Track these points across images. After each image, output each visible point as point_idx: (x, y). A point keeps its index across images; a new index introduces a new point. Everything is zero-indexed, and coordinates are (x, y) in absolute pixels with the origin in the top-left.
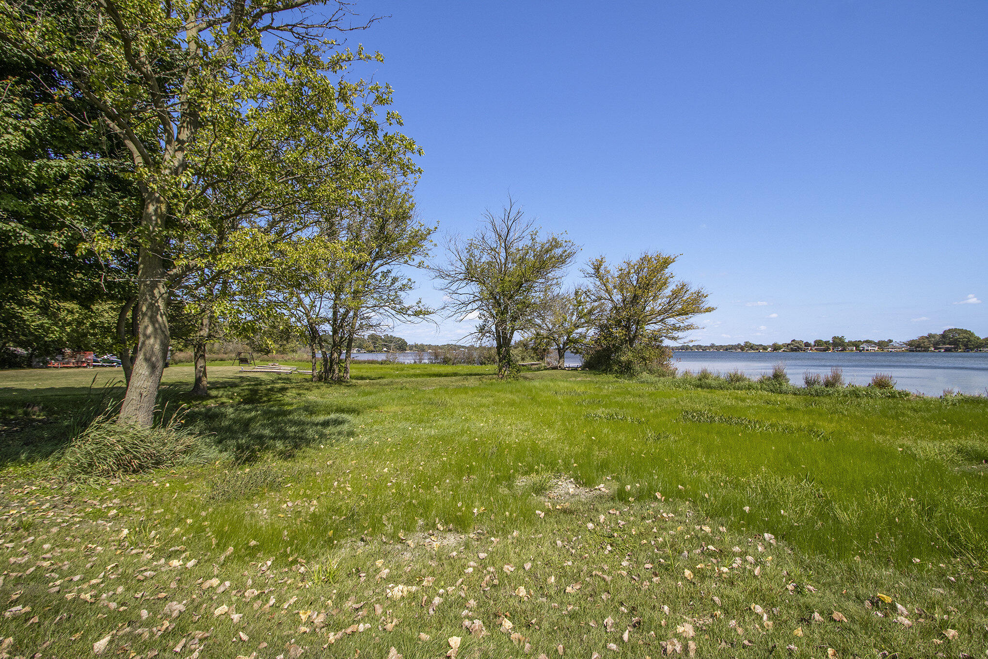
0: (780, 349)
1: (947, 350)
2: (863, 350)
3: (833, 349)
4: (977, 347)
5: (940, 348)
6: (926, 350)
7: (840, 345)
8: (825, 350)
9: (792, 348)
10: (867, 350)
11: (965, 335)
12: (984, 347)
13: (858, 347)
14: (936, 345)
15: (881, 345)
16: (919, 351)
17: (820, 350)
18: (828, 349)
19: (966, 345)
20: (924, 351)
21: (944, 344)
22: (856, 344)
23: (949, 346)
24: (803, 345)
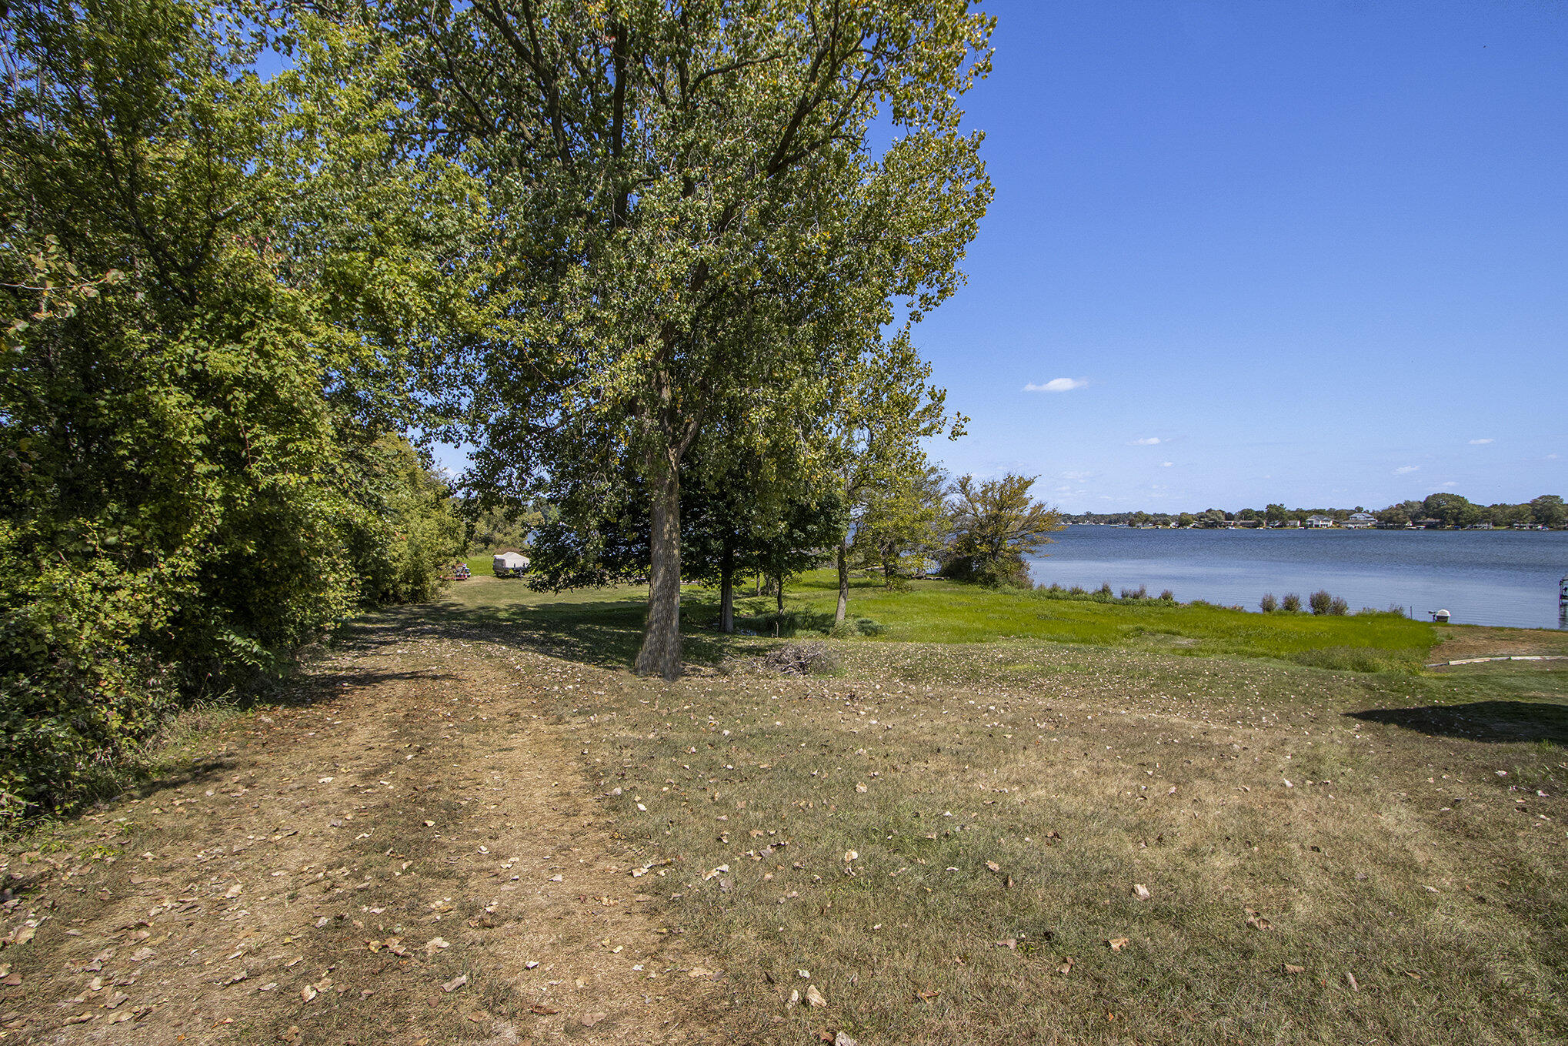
0: (1189, 524)
1: (1429, 526)
2: (1311, 526)
3: (1267, 524)
4: (1470, 522)
5: (1421, 524)
6: (1401, 526)
7: (1277, 517)
8: (1255, 526)
9: (1206, 523)
10: (1317, 526)
11: (1455, 503)
12: (1481, 521)
13: (1304, 520)
14: (1415, 518)
15: (1338, 516)
16: (1391, 528)
17: (1248, 526)
18: (1259, 524)
19: (1456, 519)
20: (1399, 528)
21: (1427, 516)
22: (1301, 515)
23: (1432, 520)
24: (1223, 518)
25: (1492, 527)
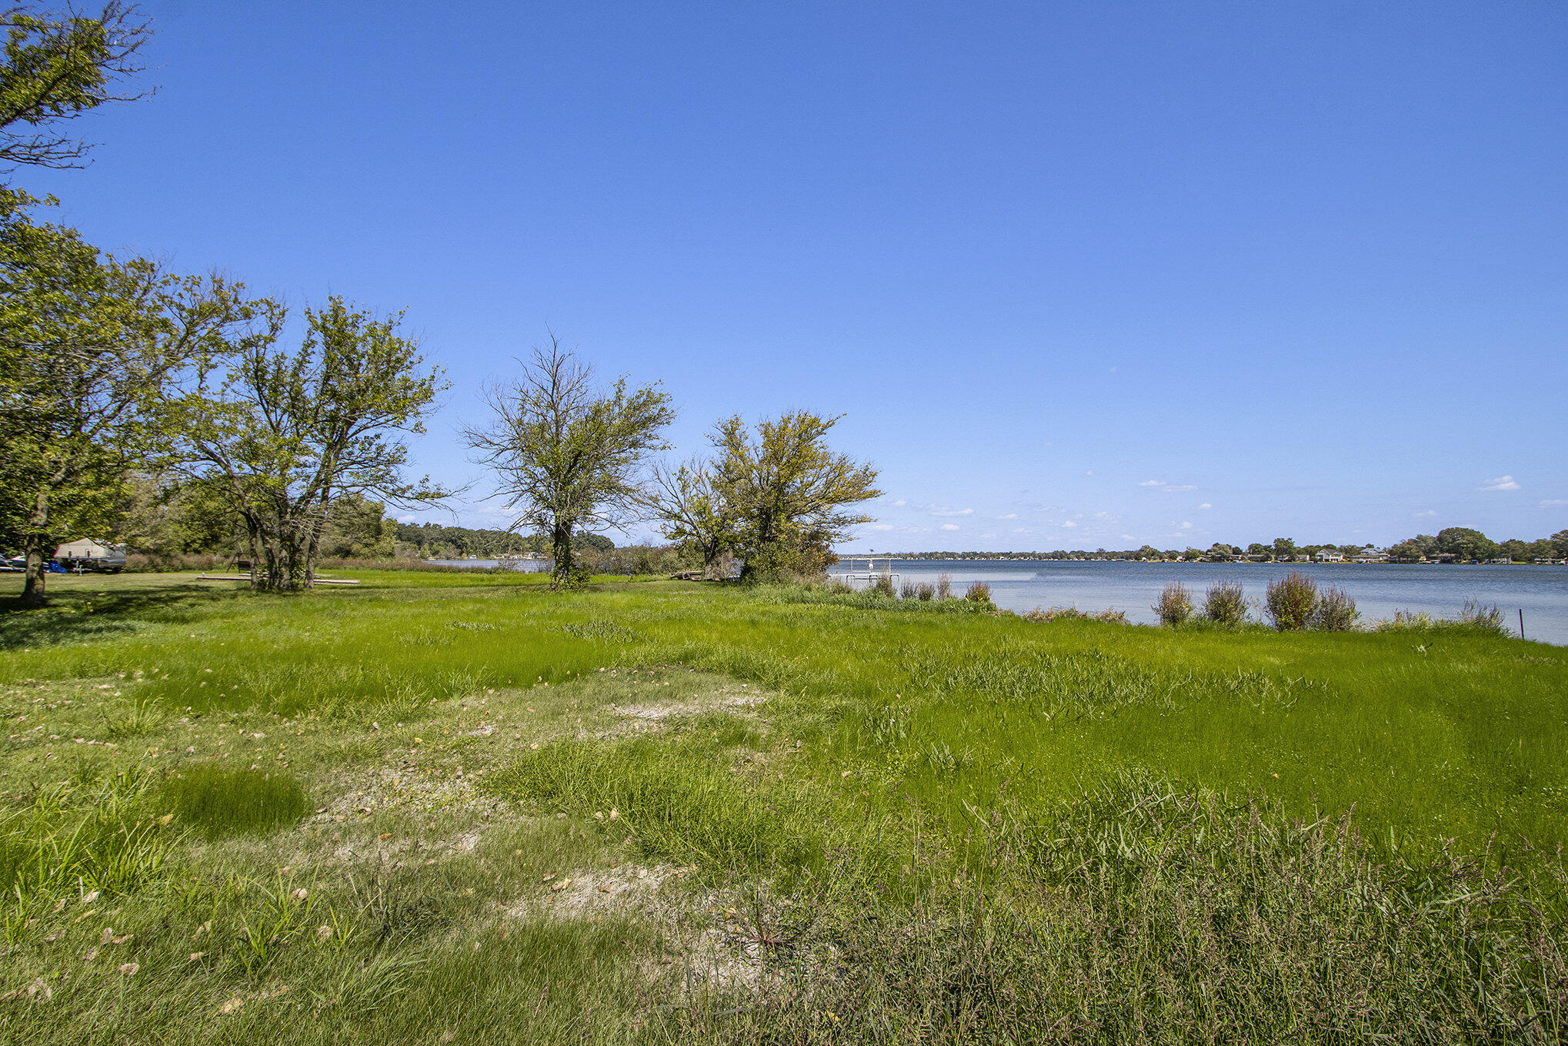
0: (1195, 558)
1: (1444, 561)
2: (1321, 560)
3: (1276, 559)
4: (1487, 557)
5: (1435, 558)
6: (1415, 560)
7: (1285, 551)
8: (1263, 560)
9: (1213, 557)
10: (1327, 560)
11: (1470, 538)
12: (1500, 556)
13: (1314, 555)
14: (1428, 553)
15: (1349, 552)
16: (1404, 562)
17: (1256, 560)
18: (1268, 558)
19: (1473, 554)
20: (1412, 562)
21: (1442, 551)
22: (1311, 551)
23: (1447, 555)
24: (1230, 552)
25: (1511, 562)
